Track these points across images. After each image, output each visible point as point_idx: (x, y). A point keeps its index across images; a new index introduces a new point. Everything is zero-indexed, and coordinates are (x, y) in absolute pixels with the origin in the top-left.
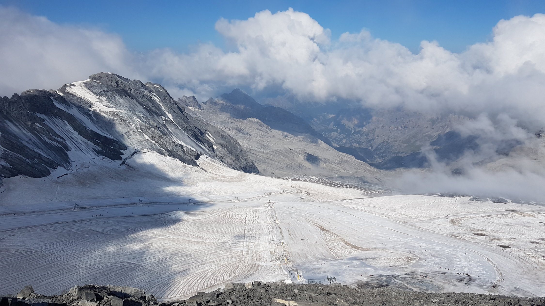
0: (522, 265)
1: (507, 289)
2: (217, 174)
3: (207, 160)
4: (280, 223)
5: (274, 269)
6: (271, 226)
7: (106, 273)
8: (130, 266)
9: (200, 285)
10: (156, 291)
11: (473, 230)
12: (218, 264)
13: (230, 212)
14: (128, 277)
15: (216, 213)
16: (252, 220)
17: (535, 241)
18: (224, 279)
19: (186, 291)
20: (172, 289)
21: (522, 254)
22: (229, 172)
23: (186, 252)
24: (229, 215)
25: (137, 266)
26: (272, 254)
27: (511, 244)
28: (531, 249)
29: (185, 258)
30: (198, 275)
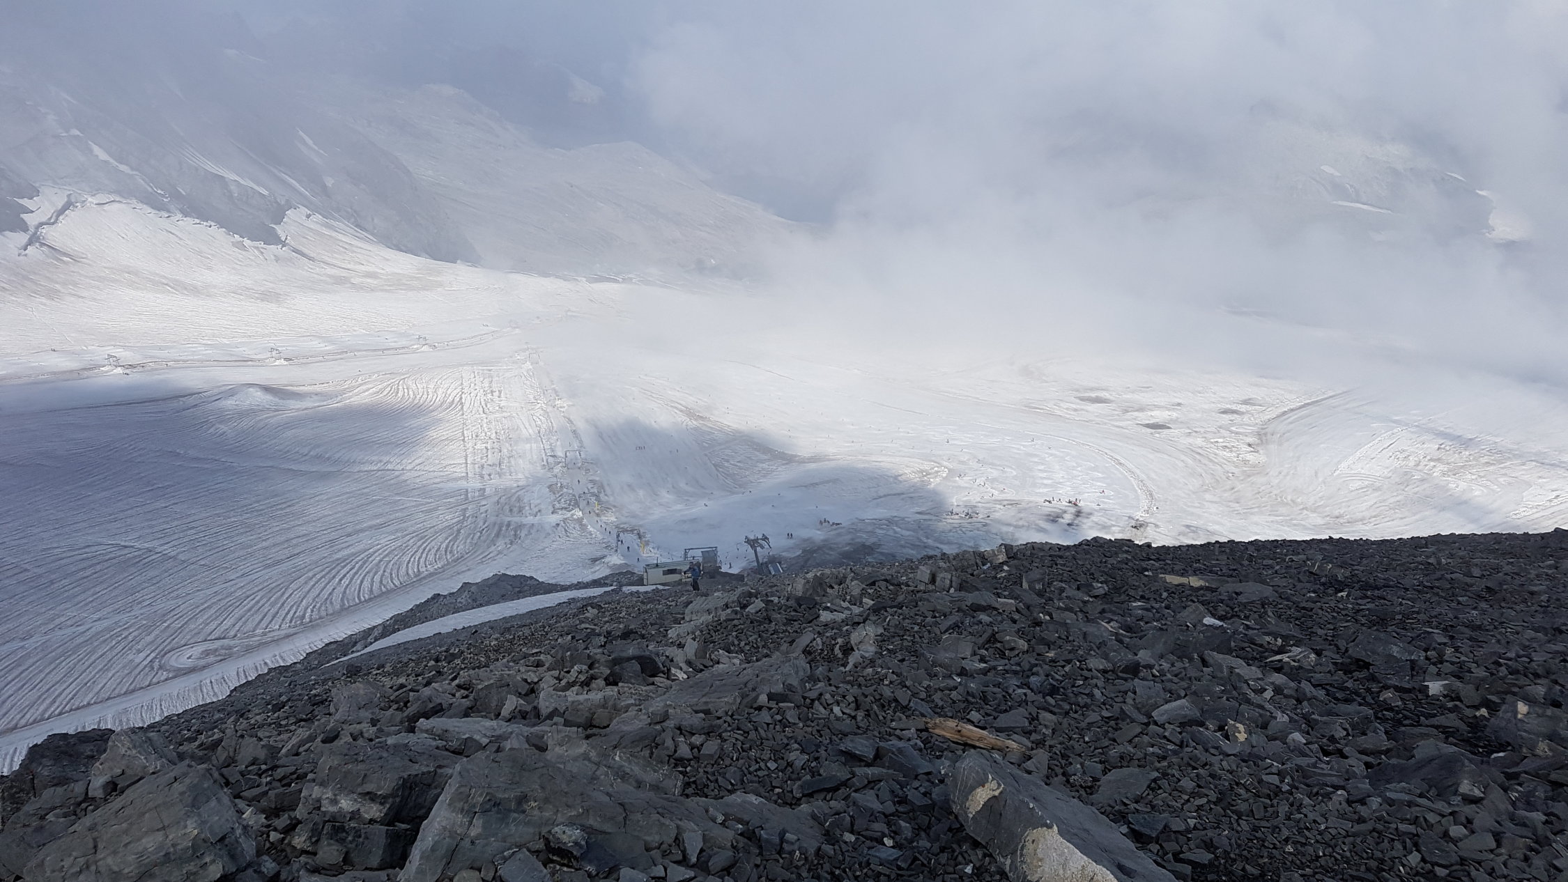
0: (1199, 470)
1: (1169, 531)
2: (349, 266)
3: (309, 224)
4: (569, 406)
5: (566, 530)
6: (541, 417)
7: (43, 580)
8: (119, 553)
9: (348, 592)
10: (215, 619)
11: (1077, 391)
12: (397, 531)
13: (410, 383)
14: (120, 585)
15: (364, 387)
16: (483, 403)
17: (1229, 406)
18: (421, 570)
19: (309, 610)
20: (266, 610)
21: (1199, 441)
22: (388, 260)
23: (289, 504)
24: (406, 390)
25: (140, 553)
26: (554, 493)
27: (1171, 420)
28: (1220, 427)
29: (291, 521)
30: (338, 564)
